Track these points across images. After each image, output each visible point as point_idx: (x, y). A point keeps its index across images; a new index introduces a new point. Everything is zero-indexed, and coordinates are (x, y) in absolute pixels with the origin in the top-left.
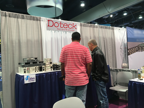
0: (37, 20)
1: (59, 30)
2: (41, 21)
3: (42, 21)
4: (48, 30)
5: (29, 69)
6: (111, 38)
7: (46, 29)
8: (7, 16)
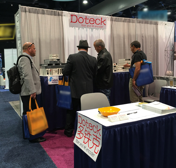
0: (59, 15)
1: (83, 26)
2: (63, 17)
3: (65, 16)
4: (71, 27)
5: (52, 71)
6: (152, 36)
7: (69, 26)
8: (27, 12)
